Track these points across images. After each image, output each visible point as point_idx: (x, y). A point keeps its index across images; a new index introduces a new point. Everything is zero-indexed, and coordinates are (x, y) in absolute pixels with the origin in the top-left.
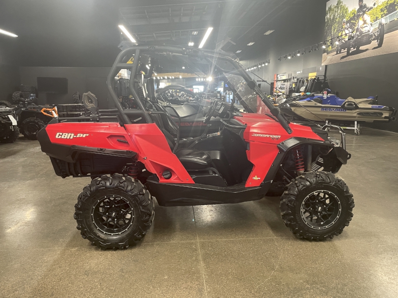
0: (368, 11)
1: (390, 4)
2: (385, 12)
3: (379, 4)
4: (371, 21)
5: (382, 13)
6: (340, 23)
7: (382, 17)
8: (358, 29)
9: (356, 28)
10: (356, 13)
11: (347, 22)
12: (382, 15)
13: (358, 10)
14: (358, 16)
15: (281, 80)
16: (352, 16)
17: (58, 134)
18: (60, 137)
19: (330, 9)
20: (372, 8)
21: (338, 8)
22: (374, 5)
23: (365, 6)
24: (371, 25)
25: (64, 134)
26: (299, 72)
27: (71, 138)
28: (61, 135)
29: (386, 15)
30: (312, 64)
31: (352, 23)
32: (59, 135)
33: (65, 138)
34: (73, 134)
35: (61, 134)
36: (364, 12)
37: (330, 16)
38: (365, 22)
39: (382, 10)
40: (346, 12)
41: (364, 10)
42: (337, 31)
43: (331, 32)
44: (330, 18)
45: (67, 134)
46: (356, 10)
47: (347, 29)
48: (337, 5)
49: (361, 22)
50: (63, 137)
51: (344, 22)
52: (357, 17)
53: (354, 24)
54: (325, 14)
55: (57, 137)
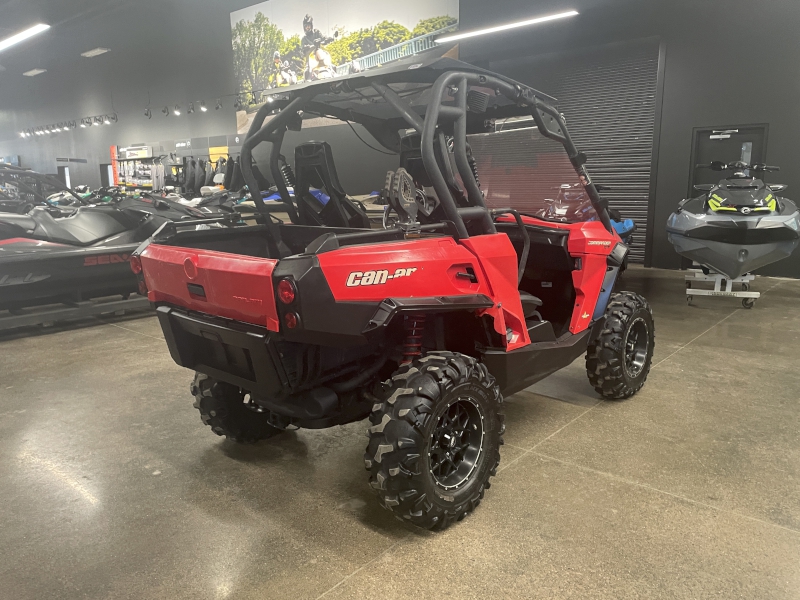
0: (324, 44)
1: (366, 38)
2: (359, 49)
3: (346, 36)
4: (333, 63)
5: (353, 52)
6: (268, 57)
7: (353, 58)
8: (307, 74)
9: (304, 70)
10: (300, 43)
11: (284, 58)
12: (353, 55)
13: (304, 39)
14: (307, 51)
15: (134, 160)
16: (293, 48)
17: (352, 275)
18: (357, 283)
19: (240, 26)
20: (331, 40)
21: (259, 28)
22: (336, 34)
23: (318, 34)
24: (335, 69)
25: (366, 274)
26: (183, 145)
27: (383, 281)
28: (360, 279)
29: (360, 56)
30: (212, 131)
31: (294, 61)
32: (356, 278)
33: (370, 283)
34: (386, 272)
35: (360, 274)
36: (318, 46)
37: (243, 41)
38: (321, 63)
39: (351, 46)
40: (278, 39)
41: (317, 40)
42: (264, 71)
43: (249, 73)
44: (244, 46)
45: (373, 273)
46: (301, 38)
47: (286, 71)
48: (256, 21)
49: (313, 63)
50: (364, 282)
51: (277, 57)
52: (304, 52)
53: (299, 64)
54: (230, 35)
55: (350, 283)
